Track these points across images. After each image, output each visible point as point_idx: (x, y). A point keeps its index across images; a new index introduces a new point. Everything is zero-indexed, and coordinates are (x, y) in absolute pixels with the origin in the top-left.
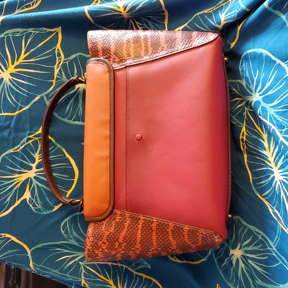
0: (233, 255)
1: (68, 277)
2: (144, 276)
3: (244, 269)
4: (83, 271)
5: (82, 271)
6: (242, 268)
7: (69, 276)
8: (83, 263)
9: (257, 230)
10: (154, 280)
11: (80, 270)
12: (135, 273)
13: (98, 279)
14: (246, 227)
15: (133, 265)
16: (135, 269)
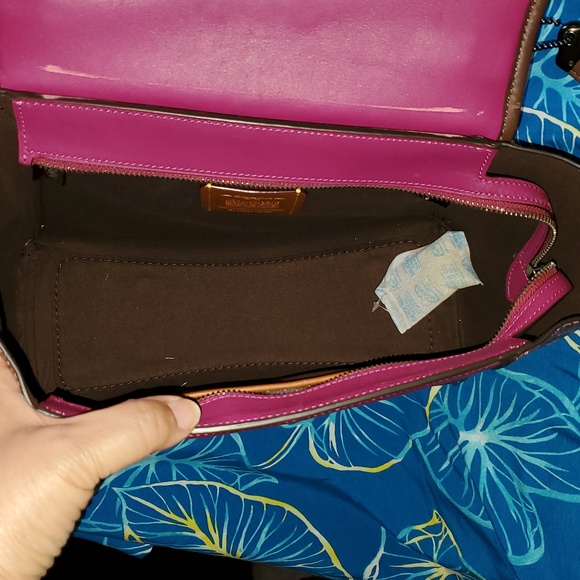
0: (466, 442)
1: (91, 526)
2: (265, 501)
3: (492, 473)
4: (125, 507)
5: (121, 506)
6: (488, 472)
7: (93, 523)
8: (121, 489)
9: (532, 380)
10: (288, 507)
11: (118, 506)
12: (243, 496)
13: (162, 522)
14: (503, 377)
15: (238, 480)
16: (243, 489)
